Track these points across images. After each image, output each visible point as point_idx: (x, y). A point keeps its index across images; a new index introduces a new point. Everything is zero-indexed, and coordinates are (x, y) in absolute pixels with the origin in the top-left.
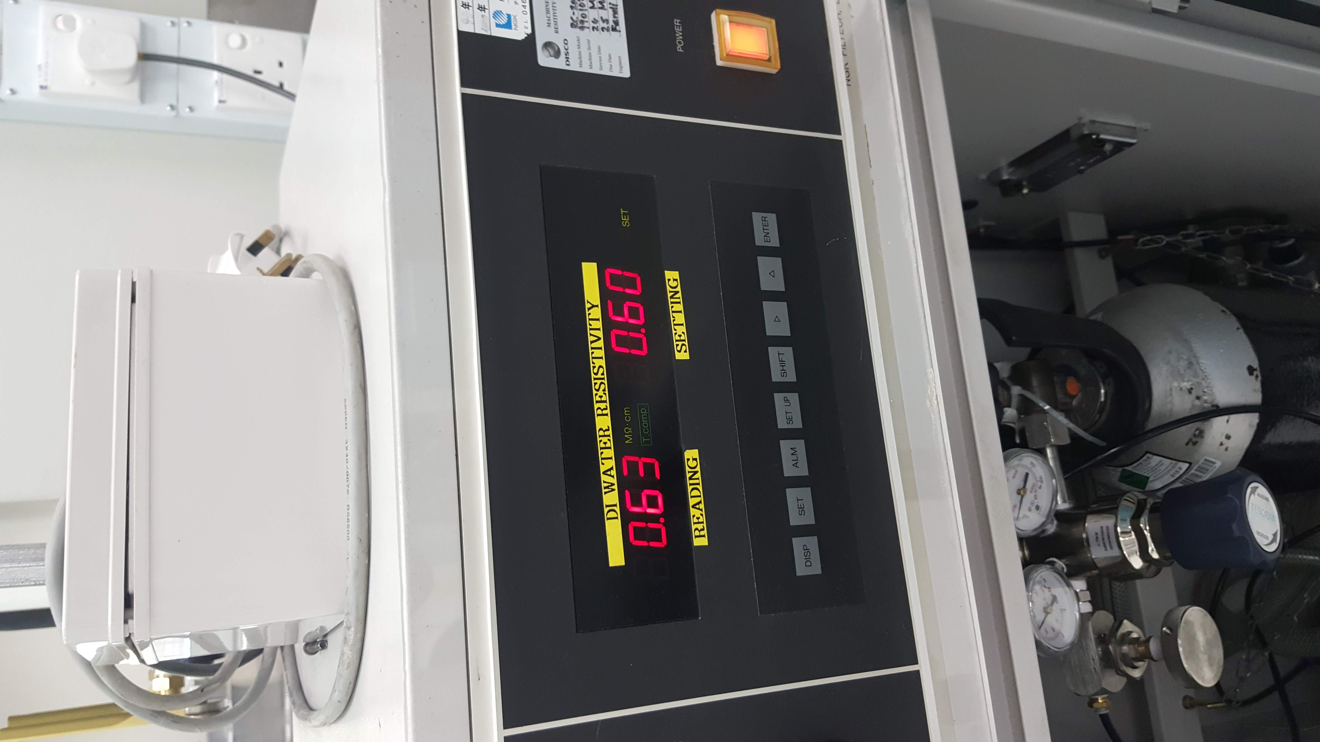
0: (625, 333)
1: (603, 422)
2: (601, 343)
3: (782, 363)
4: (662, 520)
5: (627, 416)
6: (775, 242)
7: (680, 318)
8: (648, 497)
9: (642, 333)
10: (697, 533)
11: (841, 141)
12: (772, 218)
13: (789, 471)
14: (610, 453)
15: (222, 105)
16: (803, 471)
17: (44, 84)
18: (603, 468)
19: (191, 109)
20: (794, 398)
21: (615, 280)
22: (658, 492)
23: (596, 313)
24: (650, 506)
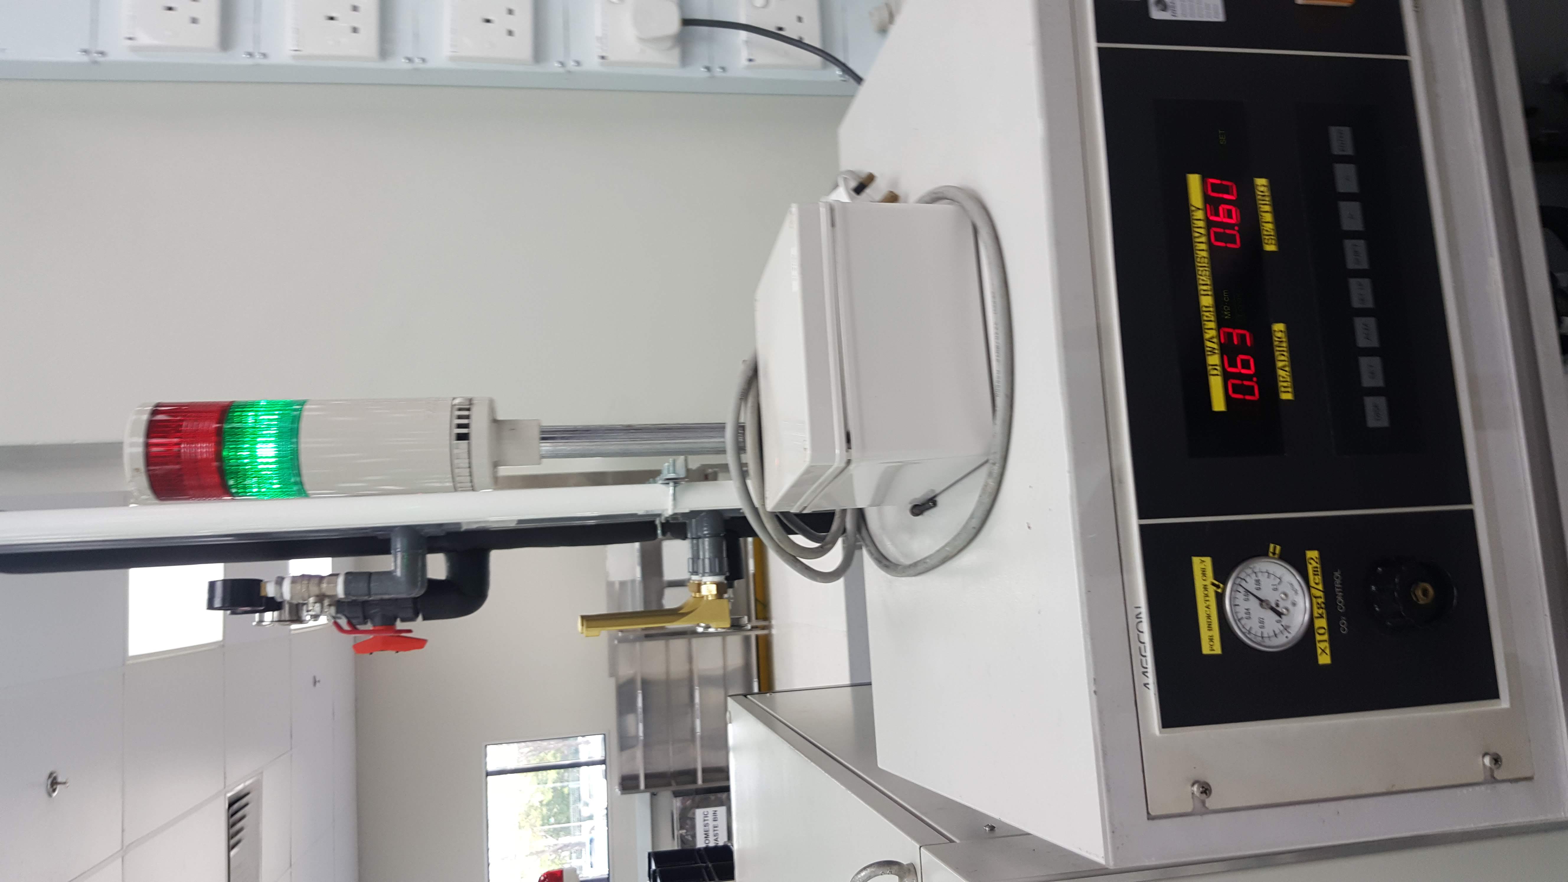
0: (1222, 230)
1: (1207, 301)
2: (1203, 239)
3: (1356, 253)
4: (1255, 379)
5: (1226, 297)
6: (1349, 151)
7: (1268, 217)
8: (1242, 360)
9: (1235, 230)
10: (1283, 389)
11: (1406, 62)
12: (1346, 131)
13: (1362, 342)
14: (1212, 325)
15: (752, 63)
16: (1374, 343)
17: (604, 54)
18: (1207, 336)
19: (723, 69)
20: (1366, 282)
21: (1215, 188)
22: (1250, 357)
23: (1199, 215)
24: (1243, 367)
